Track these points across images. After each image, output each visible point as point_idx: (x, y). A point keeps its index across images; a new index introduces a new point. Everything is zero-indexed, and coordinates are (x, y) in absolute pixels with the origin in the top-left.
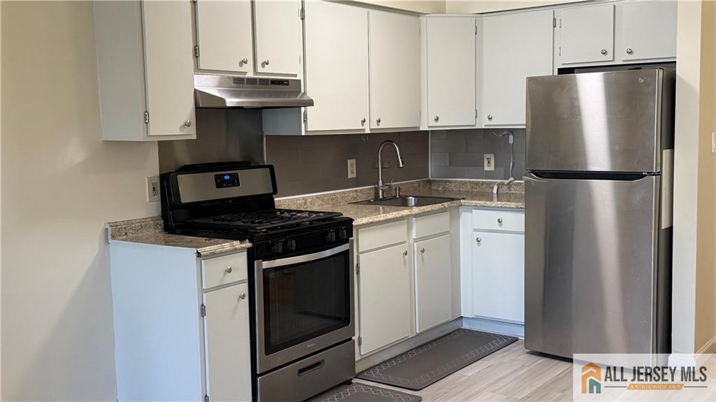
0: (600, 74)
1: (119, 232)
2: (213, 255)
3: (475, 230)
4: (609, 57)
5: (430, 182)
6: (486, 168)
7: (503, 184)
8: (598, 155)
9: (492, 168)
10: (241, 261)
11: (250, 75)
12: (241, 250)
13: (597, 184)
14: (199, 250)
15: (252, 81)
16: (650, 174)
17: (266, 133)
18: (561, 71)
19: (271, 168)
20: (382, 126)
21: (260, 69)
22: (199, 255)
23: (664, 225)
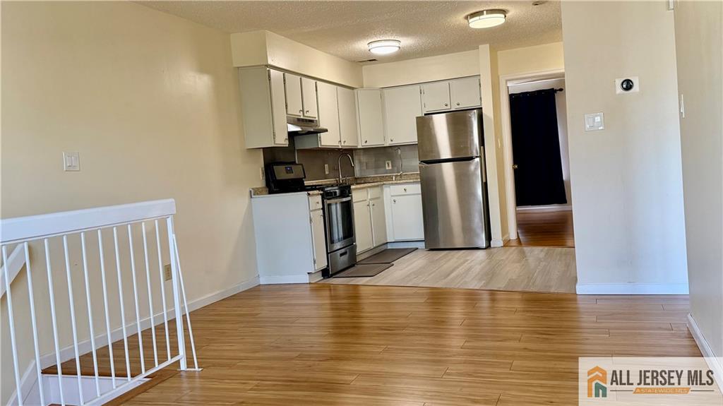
0: (444, 114)
1: (255, 192)
2: (313, 195)
3: (392, 196)
4: (449, 107)
5: (356, 178)
6: (387, 168)
7: (397, 176)
8: (445, 151)
9: (390, 168)
10: (319, 199)
11: (302, 117)
12: (318, 194)
13: (445, 165)
14: (309, 192)
15: (303, 120)
16: (477, 157)
17: (297, 148)
18: (425, 114)
19: (302, 165)
20: (346, 144)
21: (305, 115)
22: (309, 194)
23: (484, 181)
